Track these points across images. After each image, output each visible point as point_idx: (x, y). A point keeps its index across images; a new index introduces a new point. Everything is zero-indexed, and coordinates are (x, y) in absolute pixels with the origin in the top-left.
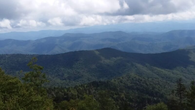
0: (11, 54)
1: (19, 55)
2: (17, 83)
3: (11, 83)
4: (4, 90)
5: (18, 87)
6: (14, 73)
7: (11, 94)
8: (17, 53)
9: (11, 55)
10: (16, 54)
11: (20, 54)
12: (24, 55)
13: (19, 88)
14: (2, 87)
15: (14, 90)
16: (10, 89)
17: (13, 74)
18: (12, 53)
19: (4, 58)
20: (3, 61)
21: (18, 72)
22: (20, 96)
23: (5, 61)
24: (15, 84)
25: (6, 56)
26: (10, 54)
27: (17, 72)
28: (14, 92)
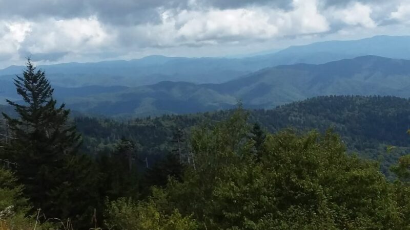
0: (369, 96)
1: (388, 101)
2: (373, 181)
3: (356, 178)
4: (338, 195)
5: (374, 192)
6: (374, 148)
7: (355, 208)
8: (386, 95)
9: (368, 100)
10: (382, 96)
11: (394, 97)
12: (404, 99)
13: (378, 194)
14: (333, 188)
15: (364, 200)
16: (355, 196)
17: (371, 149)
18: (372, 93)
19: (351, 106)
20: (347, 112)
21: (384, 145)
22: (379, 220)
23: (351, 113)
24: (367, 184)
25: (355, 101)
26: (366, 96)
27: (382, 146)
28: (364, 205)
